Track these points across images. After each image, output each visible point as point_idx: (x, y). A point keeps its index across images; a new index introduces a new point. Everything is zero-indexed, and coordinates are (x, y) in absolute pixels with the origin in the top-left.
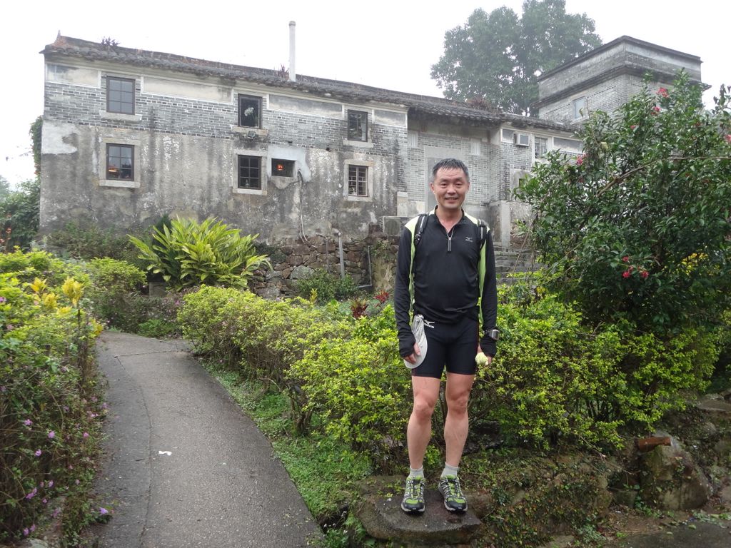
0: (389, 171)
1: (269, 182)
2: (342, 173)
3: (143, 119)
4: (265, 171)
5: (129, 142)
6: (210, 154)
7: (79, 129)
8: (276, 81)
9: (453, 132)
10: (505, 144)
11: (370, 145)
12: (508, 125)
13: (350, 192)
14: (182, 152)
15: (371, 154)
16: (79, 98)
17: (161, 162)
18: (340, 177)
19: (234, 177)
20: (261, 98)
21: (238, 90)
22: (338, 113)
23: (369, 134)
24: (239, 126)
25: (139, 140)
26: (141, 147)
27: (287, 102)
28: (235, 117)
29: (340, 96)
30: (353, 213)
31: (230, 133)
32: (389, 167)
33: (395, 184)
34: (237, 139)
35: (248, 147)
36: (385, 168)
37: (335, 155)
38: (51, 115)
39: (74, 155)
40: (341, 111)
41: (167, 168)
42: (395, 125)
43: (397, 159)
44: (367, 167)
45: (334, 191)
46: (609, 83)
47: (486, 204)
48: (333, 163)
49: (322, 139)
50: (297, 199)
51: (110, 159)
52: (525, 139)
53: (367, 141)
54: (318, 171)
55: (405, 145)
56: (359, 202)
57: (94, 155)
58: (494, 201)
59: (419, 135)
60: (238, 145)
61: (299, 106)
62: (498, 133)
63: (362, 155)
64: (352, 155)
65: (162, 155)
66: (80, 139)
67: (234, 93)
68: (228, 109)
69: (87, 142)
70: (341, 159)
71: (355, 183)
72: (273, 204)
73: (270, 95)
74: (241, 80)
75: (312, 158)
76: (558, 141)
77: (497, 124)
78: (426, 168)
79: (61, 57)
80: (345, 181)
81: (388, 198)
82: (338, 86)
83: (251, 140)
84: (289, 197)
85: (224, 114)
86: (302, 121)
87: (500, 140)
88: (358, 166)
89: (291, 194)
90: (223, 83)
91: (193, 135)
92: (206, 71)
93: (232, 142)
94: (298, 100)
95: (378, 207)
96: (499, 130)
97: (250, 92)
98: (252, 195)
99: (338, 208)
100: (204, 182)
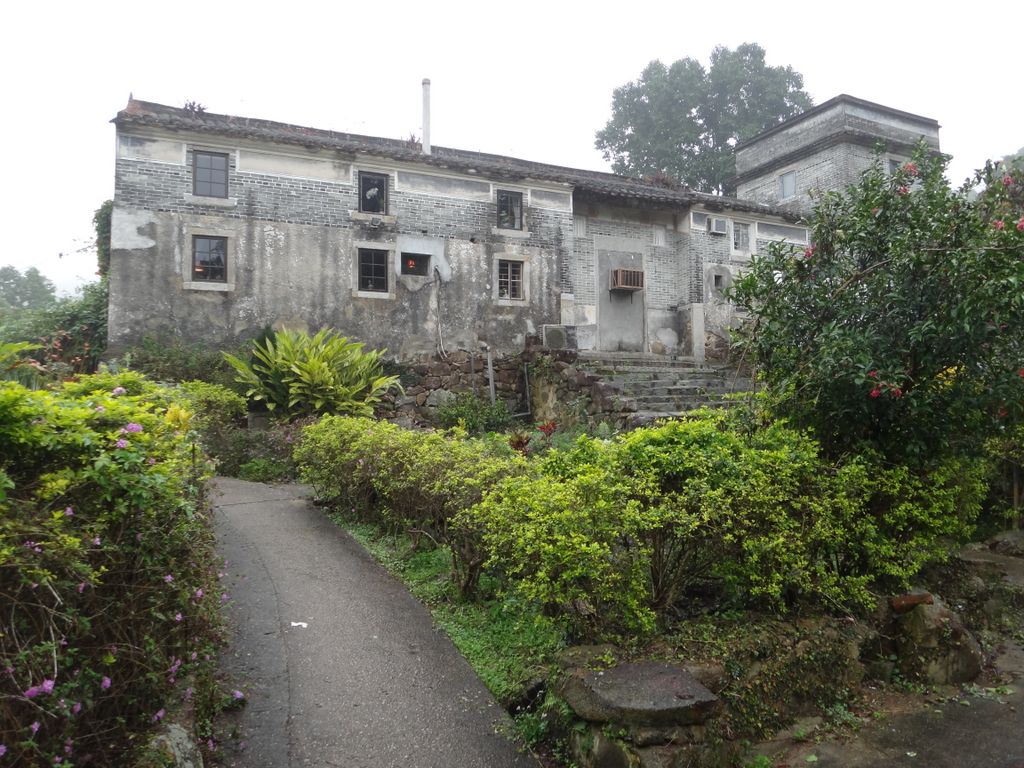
0: (550, 267)
1: (398, 282)
2: (490, 270)
3: (239, 203)
4: (393, 268)
5: (221, 233)
6: (324, 248)
7: (159, 218)
8: (405, 154)
9: (631, 217)
10: (696, 232)
11: (525, 234)
12: (699, 208)
13: (501, 295)
14: (287, 246)
15: (528, 245)
16: (159, 178)
17: (262, 257)
18: (488, 276)
19: (354, 277)
20: (387, 176)
21: (358, 166)
22: (484, 194)
23: (524, 221)
24: (360, 211)
25: (233, 230)
26: (237, 240)
27: (420, 180)
28: (354, 200)
29: (487, 173)
30: (505, 321)
31: (349, 221)
32: (549, 262)
33: (558, 284)
34: (357, 228)
35: (371, 238)
36: (545, 263)
37: (481, 248)
38: (123, 200)
39: (152, 251)
40: (489, 191)
41: (269, 265)
42: (558, 209)
43: (560, 252)
44: (522, 262)
45: (481, 293)
46: (825, 154)
47: (673, 309)
48: (479, 257)
49: (464, 228)
50: (433, 304)
51: (197, 254)
52: (721, 225)
53: (521, 229)
54: (459, 268)
55: (570, 234)
56: (512, 307)
57: (177, 250)
58: (684, 304)
59: (587, 220)
60: (358, 236)
61: (436, 186)
62: (687, 218)
63: (516, 246)
64: (503, 247)
65: (262, 249)
66: (160, 230)
67: (353, 170)
68: (346, 190)
69: (168, 233)
70: (489, 252)
71: (506, 283)
72: (403, 310)
73: (399, 172)
74: (363, 154)
75: (452, 252)
76: (763, 227)
77: (686, 207)
78: (596, 264)
79: (137, 126)
80: (494, 281)
81: (549, 301)
82: (483, 160)
83: (375, 229)
84: (424, 301)
85: (341, 197)
86: (439, 205)
87: (690, 227)
88: (510, 261)
89: (426, 298)
90: (340, 158)
91: (302, 223)
92: (318, 143)
93: (351, 232)
94: (434, 178)
95: (536, 313)
96: (688, 213)
97: (374, 168)
98: (377, 300)
99: (486, 315)
100: (315, 283)
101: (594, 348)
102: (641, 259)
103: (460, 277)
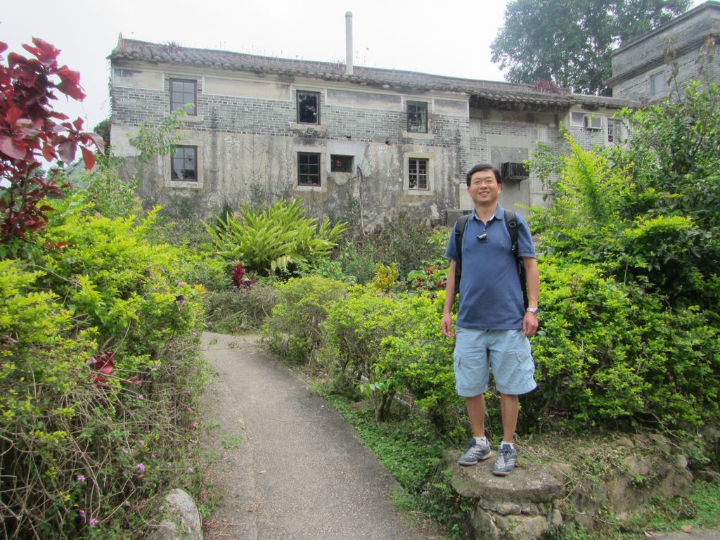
0: (451, 162)
1: (328, 178)
2: (402, 167)
3: (205, 119)
4: (325, 167)
5: (192, 143)
6: (270, 152)
8: (334, 75)
9: (519, 119)
10: (575, 128)
11: (430, 136)
12: (577, 109)
13: (411, 186)
14: (243, 152)
15: (432, 145)
16: (145, 101)
17: (223, 161)
18: (400, 171)
19: (294, 174)
20: (319, 93)
21: (296, 87)
22: (396, 104)
23: (429, 125)
24: (298, 123)
25: (202, 140)
26: (204, 148)
27: (345, 96)
28: (293, 113)
29: (398, 87)
30: (414, 207)
31: (289, 130)
32: (450, 158)
33: (457, 176)
34: (296, 135)
35: (307, 143)
36: (446, 159)
37: (394, 148)
38: (118, 119)
39: (140, 158)
40: (400, 102)
41: (229, 168)
42: (457, 115)
43: (459, 150)
45: (394, 186)
46: (692, 55)
48: (392, 156)
49: (380, 133)
50: (356, 195)
51: (174, 160)
52: (597, 122)
53: (427, 132)
54: (377, 166)
55: (467, 135)
56: (420, 196)
57: (159, 157)
59: (481, 122)
60: (296, 142)
61: (357, 100)
62: (567, 118)
63: (422, 147)
64: (412, 148)
65: (224, 155)
67: (292, 89)
68: (287, 106)
70: (401, 152)
73: (328, 90)
74: (299, 76)
75: (371, 152)
77: (565, 108)
78: (489, 158)
79: (127, 61)
80: (404, 174)
81: (450, 191)
82: (396, 76)
83: (310, 136)
84: (348, 193)
85: (283, 111)
86: (361, 115)
87: (569, 124)
88: (418, 159)
89: (350, 190)
90: (281, 80)
91: (253, 133)
92: (265, 69)
93: (291, 139)
94: (356, 93)
95: (439, 201)
96: (568, 113)
97: (308, 87)
98: (312, 192)
99: (399, 203)
100: (264, 180)
102: (527, 153)
103: (378, 172)
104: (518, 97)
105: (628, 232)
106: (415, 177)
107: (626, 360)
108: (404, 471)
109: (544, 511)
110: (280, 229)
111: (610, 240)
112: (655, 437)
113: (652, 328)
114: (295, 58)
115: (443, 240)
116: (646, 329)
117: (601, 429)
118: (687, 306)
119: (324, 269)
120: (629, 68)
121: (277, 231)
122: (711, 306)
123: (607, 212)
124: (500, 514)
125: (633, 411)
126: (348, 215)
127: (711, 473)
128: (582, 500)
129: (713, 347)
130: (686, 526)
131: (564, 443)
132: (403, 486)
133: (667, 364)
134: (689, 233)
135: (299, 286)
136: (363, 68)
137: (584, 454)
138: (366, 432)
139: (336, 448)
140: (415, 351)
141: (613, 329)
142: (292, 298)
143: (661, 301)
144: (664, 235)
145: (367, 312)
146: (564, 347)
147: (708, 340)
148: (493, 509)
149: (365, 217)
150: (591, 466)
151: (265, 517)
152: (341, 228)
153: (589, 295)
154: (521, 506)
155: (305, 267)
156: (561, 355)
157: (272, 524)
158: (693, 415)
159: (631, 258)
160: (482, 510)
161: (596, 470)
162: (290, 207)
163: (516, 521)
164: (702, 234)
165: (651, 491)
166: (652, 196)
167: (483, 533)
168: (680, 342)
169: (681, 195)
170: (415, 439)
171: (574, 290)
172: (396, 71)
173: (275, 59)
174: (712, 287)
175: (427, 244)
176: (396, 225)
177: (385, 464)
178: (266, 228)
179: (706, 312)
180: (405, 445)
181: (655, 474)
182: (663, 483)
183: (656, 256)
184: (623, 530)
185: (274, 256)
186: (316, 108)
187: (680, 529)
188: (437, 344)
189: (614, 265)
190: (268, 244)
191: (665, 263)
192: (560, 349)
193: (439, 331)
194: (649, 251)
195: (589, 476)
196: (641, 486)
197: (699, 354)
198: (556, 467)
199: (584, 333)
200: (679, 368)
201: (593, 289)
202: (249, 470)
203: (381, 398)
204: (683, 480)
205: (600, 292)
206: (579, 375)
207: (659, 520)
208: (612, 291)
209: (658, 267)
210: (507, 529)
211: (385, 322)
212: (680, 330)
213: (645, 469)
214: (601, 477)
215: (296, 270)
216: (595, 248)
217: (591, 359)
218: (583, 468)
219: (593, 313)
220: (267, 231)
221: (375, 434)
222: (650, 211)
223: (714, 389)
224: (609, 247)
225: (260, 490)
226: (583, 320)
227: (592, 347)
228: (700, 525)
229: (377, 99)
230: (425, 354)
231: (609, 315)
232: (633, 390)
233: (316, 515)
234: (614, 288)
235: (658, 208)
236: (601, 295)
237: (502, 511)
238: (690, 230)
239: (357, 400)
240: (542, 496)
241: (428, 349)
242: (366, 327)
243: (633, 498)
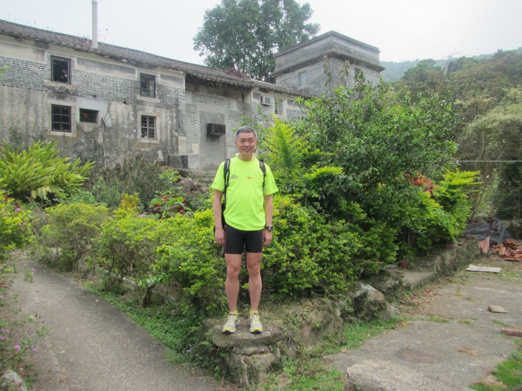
0: (172, 120)
1: (78, 127)
2: (136, 121)
4: (75, 118)
6: (27, 102)
8: (81, 46)
9: (218, 94)
10: (254, 103)
11: (157, 100)
12: (256, 90)
13: (143, 136)
15: (158, 107)
18: (134, 124)
19: (49, 122)
20: (70, 60)
21: (51, 53)
22: (132, 75)
23: (156, 93)
24: (52, 81)
27: (92, 64)
28: (48, 72)
29: (133, 62)
30: (145, 151)
31: (45, 86)
32: (172, 117)
33: (176, 131)
34: (50, 91)
35: (59, 98)
36: (169, 118)
37: (130, 107)
40: (135, 73)
42: (177, 87)
43: (178, 112)
44: (155, 117)
45: (130, 135)
48: (129, 113)
49: (120, 95)
50: (100, 140)
52: (268, 100)
53: (155, 97)
54: (117, 119)
55: (184, 102)
56: (149, 144)
59: (193, 94)
60: (50, 96)
61: (102, 68)
62: (249, 95)
63: (152, 108)
64: (144, 108)
68: (42, 67)
70: (135, 111)
73: (77, 58)
74: (54, 45)
75: (112, 109)
76: (290, 102)
77: (248, 89)
78: (198, 119)
80: (138, 127)
81: (172, 141)
82: (129, 53)
83: (62, 93)
84: (94, 138)
85: (39, 71)
86: (104, 80)
87: (251, 100)
88: (148, 116)
89: (96, 136)
90: (38, 46)
91: (12, 86)
92: (22, 35)
93: (46, 94)
94: (100, 63)
95: (164, 147)
96: (250, 92)
97: (60, 54)
98: (64, 137)
99: (133, 148)
100: (22, 124)
101: (198, 168)
102: (224, 117)
103: (117, 125)
104: (219, 79)
105: (307, 175)
106: (146, 129)
107: (309, 254)
108: (170, 338)
109: (272, 350)
110: (39, 166)
111: (297, 180)
112: (324, 299)
113: (322, 234)
114: (46, 29)
115: (171, 177)
116: (318, 235)
117: (295, 297)
118: (338, 221)
119: (78, 197)
120: (286, 66)
121: (36, 167)
122: (349, 220)
123: (293, 162)
124: (246, 355)
125: (312, 285)
126: (93, 155)
127: (352, 318)
128: (289, 340)
129: (353, 244)
130: (344, 349)
131: (275, 308)
132: (171, 349)
133: (329, 255)
134: (340, 177)
135: (69, 211)
136: (103, 43)
137: (288, 313)
138: (135, 316)
139: (116, 329)
140: (184, 254)
141: (302, 235)
142: (62, 221)
143: (325, 218)
144: (327, 178)
145: (135, 229)
146: (275, 247)
147: (350, 240)
148: (243, 353)
149: (108, 157)
150: (292, 320)
151: (74, 383)
152: (90, 166)
153: (288, 215)
154: (259, 348)
155: (64, 195)
156: (275, 253)
157: (82, 387)
158: (343, 285)
159: (309, 191)
160: (235, 355)
161: (295, 323)
162: (47, 148)
163: (257, 358)
164: (347, 177)
165: (323, 331)
166: (318, 154)
167: (236, 368)
168: (337, 242)
169: (334, 154)
170: (172, 317)
171: (280, 212)
172: (130, 50)
173: (29, 28)
174: (351, 209)
175: (158, 180)
176: (134, 165)
177: (155, 336)
178: (27, 164)
179: (348, 224)
180: (165, 322)
181: (325, 322)
182: (329, 327)
183: (323, 191)
184: (311, 356)
185: (34, 187)
186: (67, 71)
187: (340, 352)
188: (199, 249)
189: (300, 196)
190: (28, 177)
191: (328, 194)
192: (274, 249)
193: (199, 241)
194: (319, 187)
195: (292, 326)
196: (318, 329)
197: (347, 248)
198: (275, 322)
199: (286, 238)
200: (337, 257)
201: (289, 210)
202: (50, 352)
203: (146, 290)
204: (339, 324)
205: (294, 212)
206: (285, 264)
207: (329, 349)
208: (300, 212)
209: (324, 197)
210: (252, 363)
211: (151, 235)
212: (336, 235)
213: (320, 319)
214: (298, 326)
215: (55, 198)
216: (288, 185)
217: (291, 254)
218: (289, 322)
219: (290, 226)
220: (28, 166)
221: (142, 316)
222: (318, 163)
223: (351, 269)
224: (296, 185)
225: (63, 366)
226: (285, 231)
227: (291, 247)
228: (350, 348)
229: (117, 69)
230: (192, 256)
231: (299, 227)
232: (314, 272)
233: (113, 376)
234: (301, 210)
235: (323, 161)
236: (294, 214)
237: (248, 353)
238: (340, 175)
239: (123, 294)
240: (271, 341)
241: (193, 253)
242: (135, 239)
243: (314, 337)
